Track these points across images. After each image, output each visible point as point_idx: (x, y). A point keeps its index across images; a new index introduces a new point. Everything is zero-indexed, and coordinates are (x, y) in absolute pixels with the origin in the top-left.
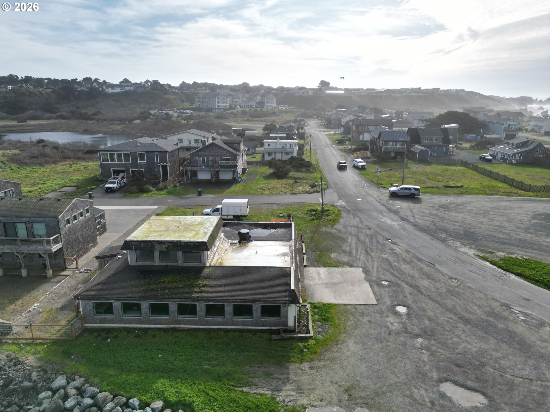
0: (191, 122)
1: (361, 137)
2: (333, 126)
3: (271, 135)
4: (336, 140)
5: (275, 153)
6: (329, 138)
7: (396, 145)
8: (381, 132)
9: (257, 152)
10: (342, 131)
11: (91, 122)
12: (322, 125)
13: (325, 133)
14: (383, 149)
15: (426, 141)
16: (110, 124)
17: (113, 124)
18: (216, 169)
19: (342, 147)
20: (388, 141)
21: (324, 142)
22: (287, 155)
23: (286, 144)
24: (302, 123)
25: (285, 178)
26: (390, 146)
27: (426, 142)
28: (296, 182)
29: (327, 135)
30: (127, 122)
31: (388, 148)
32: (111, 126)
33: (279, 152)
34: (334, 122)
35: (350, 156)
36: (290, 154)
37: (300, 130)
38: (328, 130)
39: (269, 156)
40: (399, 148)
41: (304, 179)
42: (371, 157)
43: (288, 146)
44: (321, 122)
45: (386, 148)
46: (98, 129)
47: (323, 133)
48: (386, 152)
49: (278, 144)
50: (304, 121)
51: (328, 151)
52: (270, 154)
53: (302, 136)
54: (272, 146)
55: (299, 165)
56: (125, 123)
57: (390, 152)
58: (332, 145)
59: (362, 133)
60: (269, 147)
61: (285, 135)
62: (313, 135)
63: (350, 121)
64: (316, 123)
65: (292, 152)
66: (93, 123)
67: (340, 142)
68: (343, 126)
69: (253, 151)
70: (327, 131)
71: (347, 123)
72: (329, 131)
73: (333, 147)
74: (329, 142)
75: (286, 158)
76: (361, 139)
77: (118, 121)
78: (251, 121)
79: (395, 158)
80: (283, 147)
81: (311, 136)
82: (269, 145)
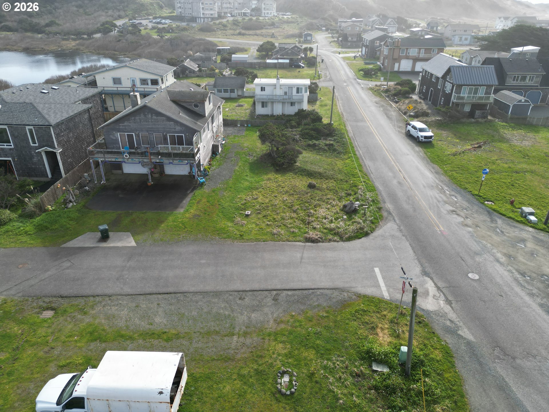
0: (166, 37)
1: (397, 65)
2: (349, 44)
3: (268, 61)
4: (360, 70)
5: (272, 103)
6: (350, 66)
7: (476, 92)
8: (452, 69)
9: (246, 95)
10: (364, 53)
11: (40, 36)
12: (334, 41)
13: (341, 55)
14: (453, 99)
15: (514, 80)
16: (64, 39)
17: (67, 40)
18: (153, 161)
19: (372, 84)
20: (462, 85)
21: (342, 72)
22: (292, 105)
23: (290, 87)
24: (309, 38)
25: (290, 171)
26: (465, 93)
27: (515, 83)
28: (311, 186)
29: (344, 59)
30: (85, 36)
31: (463, 98)
32: (64, 42)
33: (279, 102)
34: (352, 39)
35: (391, 106)
36: (296, 105)
37: (308, 52)
38: (344, 50)
39: (263, 106)
40: (481, 98)
41: (327, 178)
42: (429, 111)
43: (295, 90)
44: (333, 37)
45: (459, 98)
46: (42, 47)
47: (338, 55)
48: (457, 105)
49: (278, 87)
50: (310, 35)
51: (351, 90)
52: (264, 104)
53: (312, 63)
54: (268, 91)
55: (312, 132)
56: (83, 39)
57: (463, 105)
58: (355, 79)
59: (398, 60)
60: (263, 93)
61: (287, 61)
62: (326, 60)
63: (377, 39)
64: (326, 37)
65: (301, 102)
66: (41, 38)
67: (367, 74)
68: (366, 46)
69: (240, 93)
70: (343, 53)
71: (373, 41)
72: (346, 53)
73: (359, 84)
74: (350, 73)
75: (291, 110)
76: (396, 69)
77: (74, 35)
78: (243, 35)
79: (471, 114)
80: (286, 93)
81: (323, 60)
82: (263, 89)
